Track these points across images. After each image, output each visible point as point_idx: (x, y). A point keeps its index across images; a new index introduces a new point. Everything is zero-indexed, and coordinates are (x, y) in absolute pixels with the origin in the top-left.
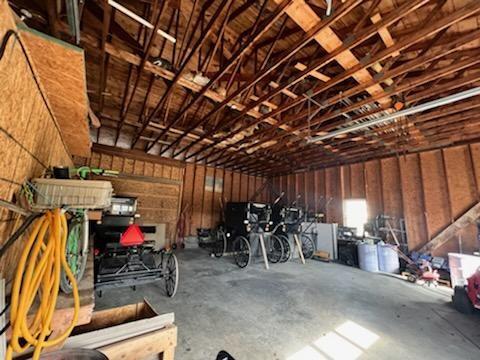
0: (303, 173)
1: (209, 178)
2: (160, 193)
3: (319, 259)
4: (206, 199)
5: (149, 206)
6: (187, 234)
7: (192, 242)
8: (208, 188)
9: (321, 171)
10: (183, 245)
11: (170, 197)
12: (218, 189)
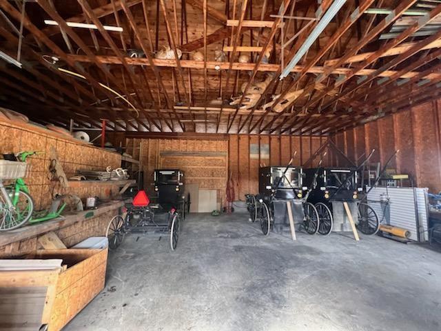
0: (375, 121)
1: (254, 146)
2: (209, 165)
3: (390, 237)
4: (252, 167)
5: (203, 176)
6: (236, 199)
7: (241, 207)
8: (254, 156)
9: (406, 113)
10: (233, 209)
11: (219, 167)
12: (265, 155)
